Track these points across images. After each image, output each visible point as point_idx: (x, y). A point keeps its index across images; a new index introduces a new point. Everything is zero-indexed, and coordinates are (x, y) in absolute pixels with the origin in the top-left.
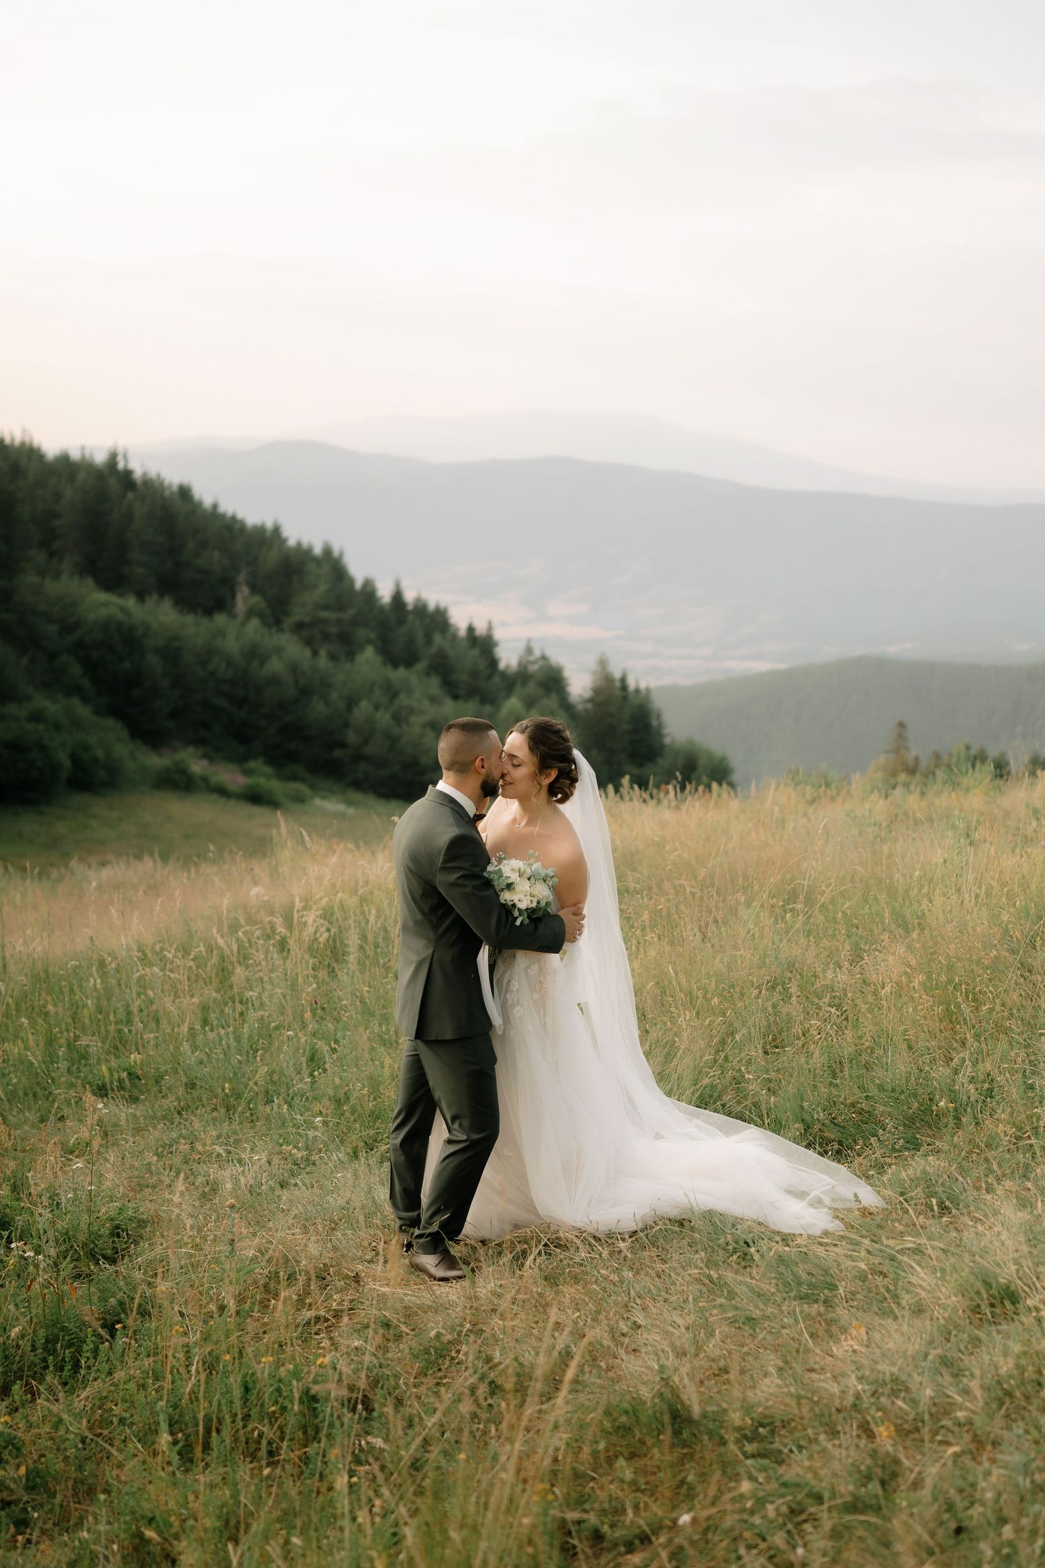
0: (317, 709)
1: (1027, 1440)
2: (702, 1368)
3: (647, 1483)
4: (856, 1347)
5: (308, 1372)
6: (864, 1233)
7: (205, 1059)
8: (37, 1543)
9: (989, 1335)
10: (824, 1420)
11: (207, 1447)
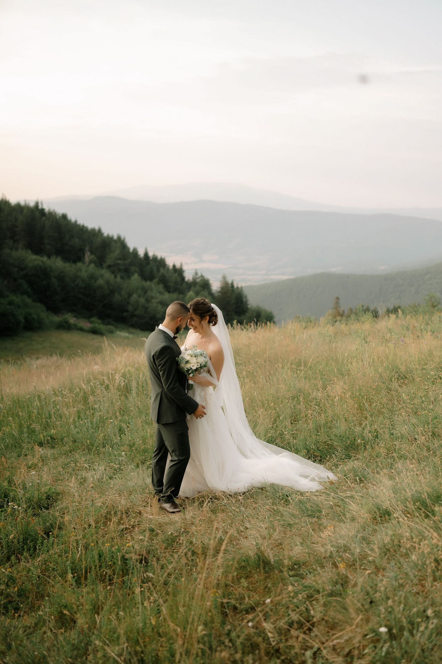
0: (117, 298)
1: (396, 567)
2: (272, 543)
3: (253, 587)
4: (330, 534)
5: (123, 549)
6: (331, 491)
7: (79, 431)
8: (23, 616)
9: (380, 528)
10: (319, 562)
11: (86, 578)
